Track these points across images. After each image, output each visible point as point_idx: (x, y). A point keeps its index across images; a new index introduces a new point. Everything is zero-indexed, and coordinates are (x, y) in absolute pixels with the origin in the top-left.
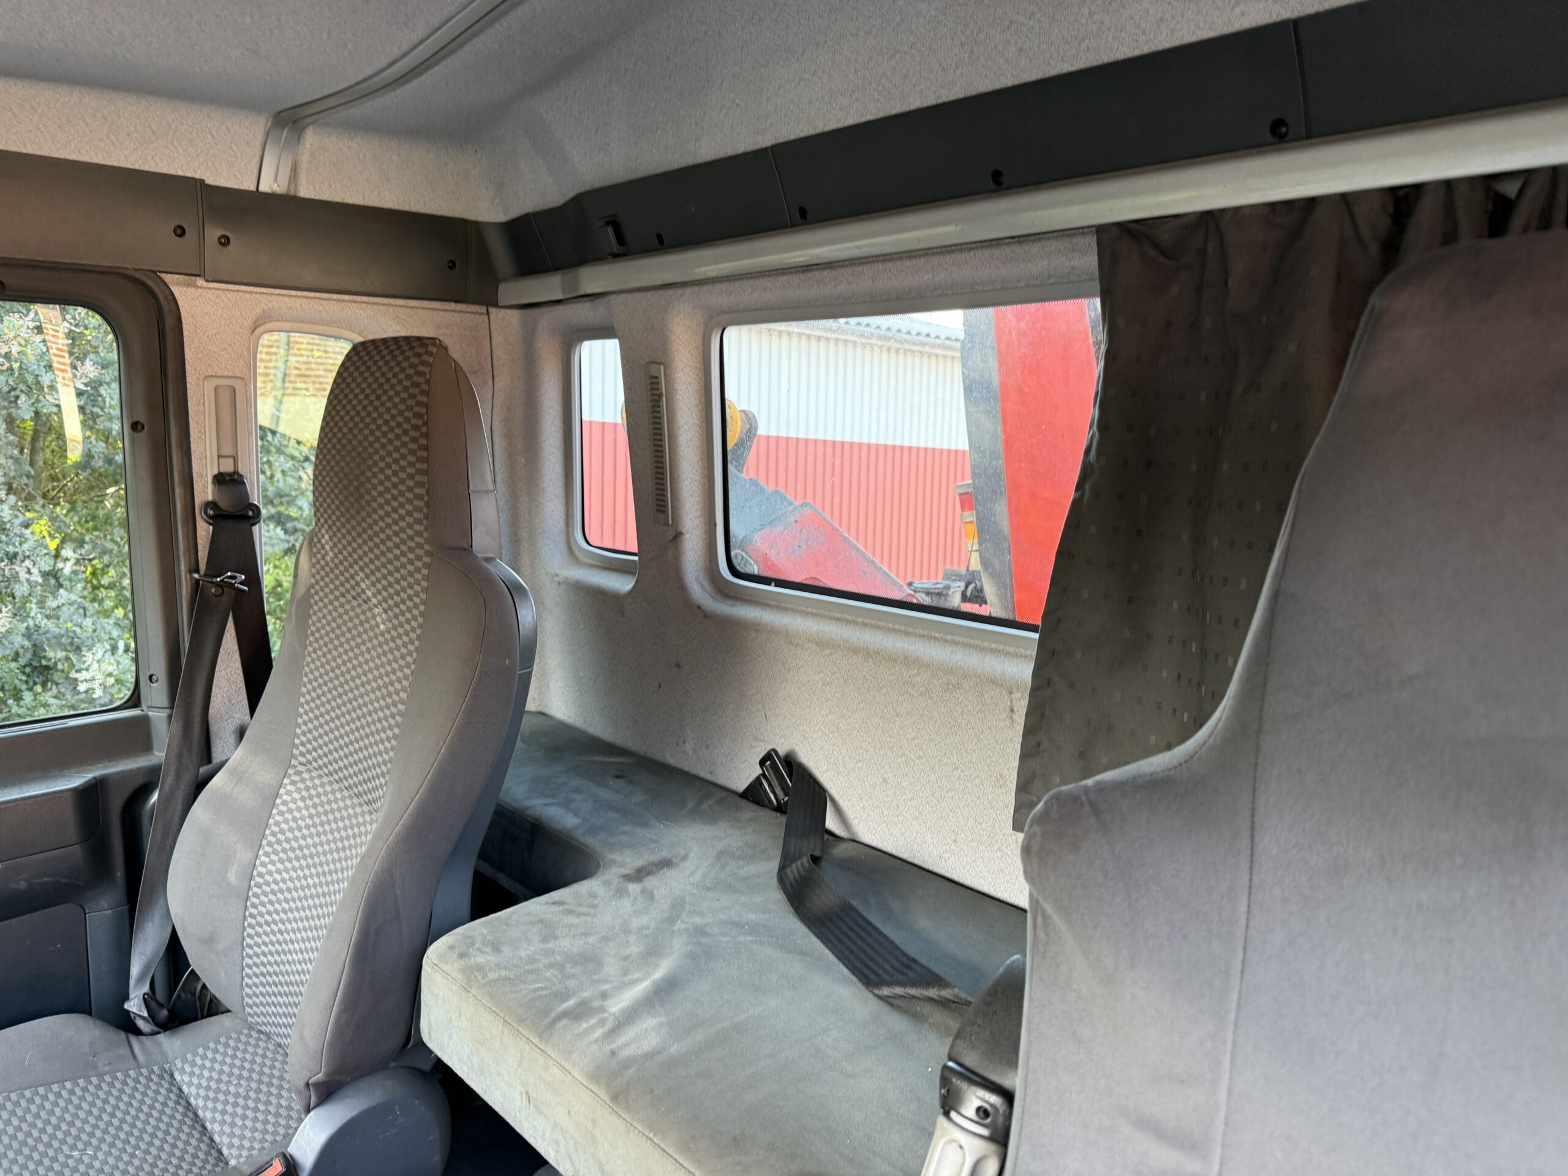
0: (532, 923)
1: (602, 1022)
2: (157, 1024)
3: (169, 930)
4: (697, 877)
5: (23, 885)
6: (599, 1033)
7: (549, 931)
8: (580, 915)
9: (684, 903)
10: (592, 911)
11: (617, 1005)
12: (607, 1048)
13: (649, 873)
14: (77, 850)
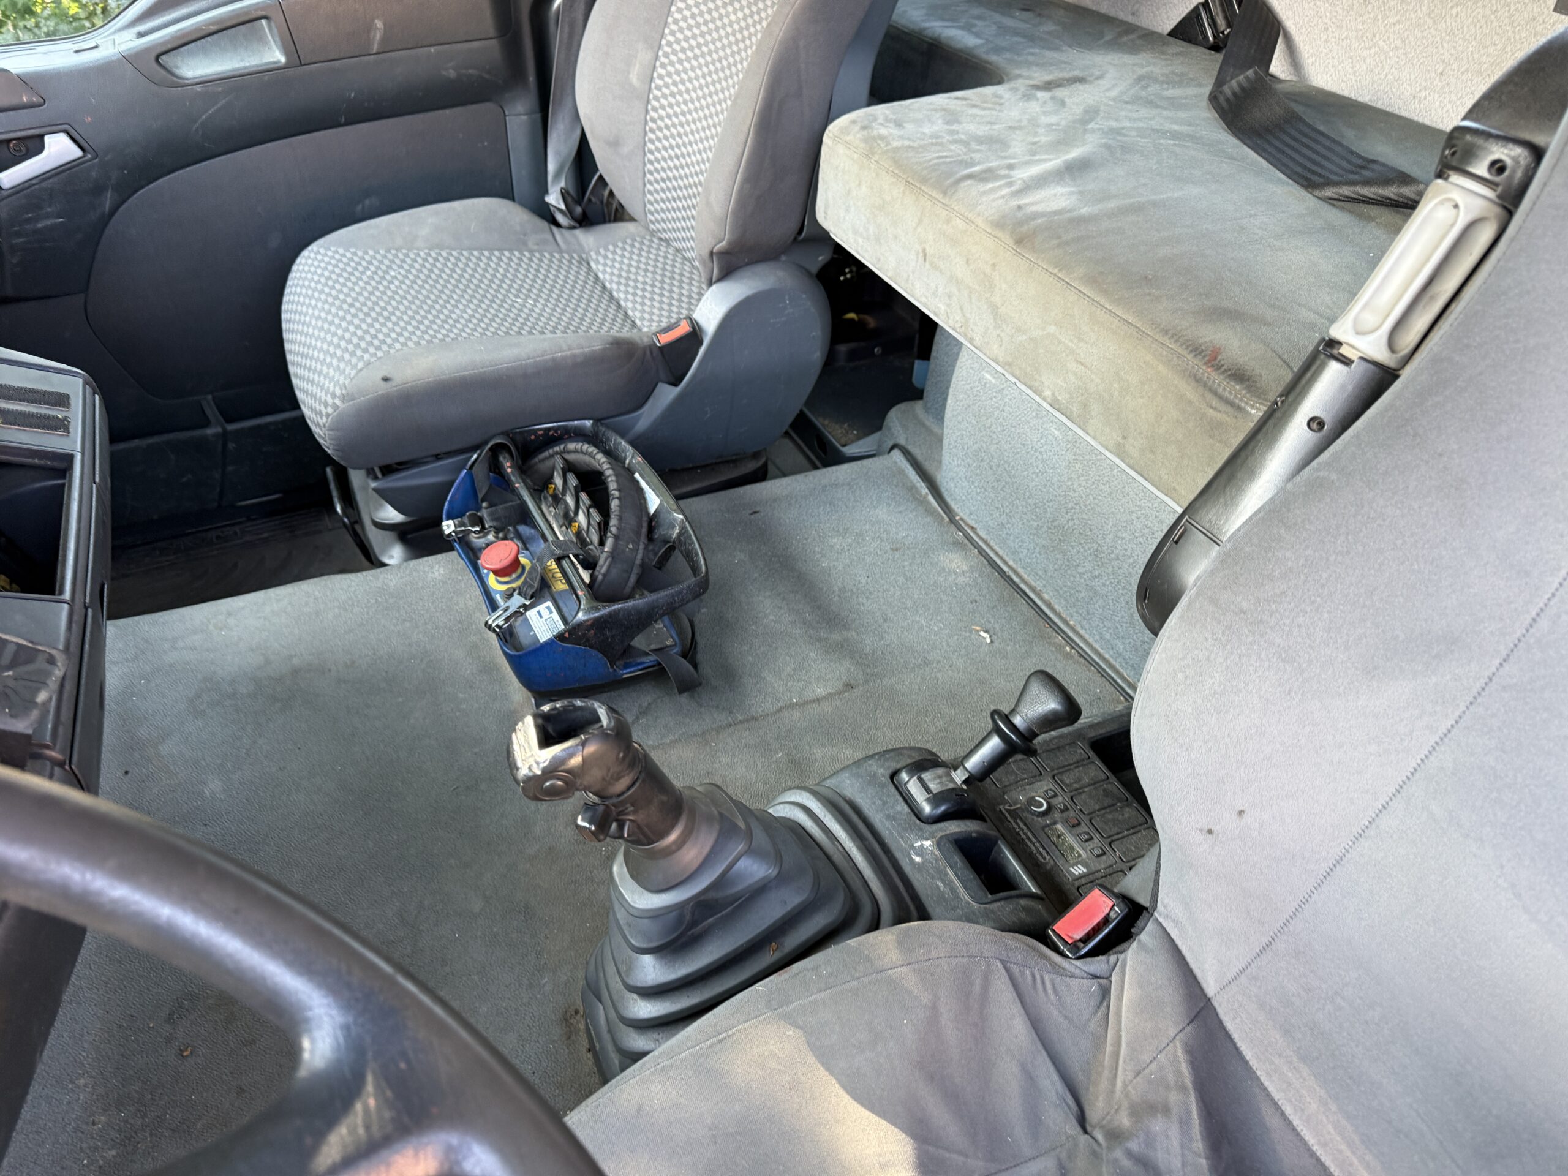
0: (935, 110)
1: (1010, 184)
2: (574, 218)
3: (578, 132)
4: (1114, 93)
5: (452, 74)
6: (1006, 191)
7: (952, 118)
8: (984, 109)
9: (1099, 110)
10: (998, 107)
11: (1023, 174)
12: (1015, 202)
13: (1059, 86)
14: (494, 43)
